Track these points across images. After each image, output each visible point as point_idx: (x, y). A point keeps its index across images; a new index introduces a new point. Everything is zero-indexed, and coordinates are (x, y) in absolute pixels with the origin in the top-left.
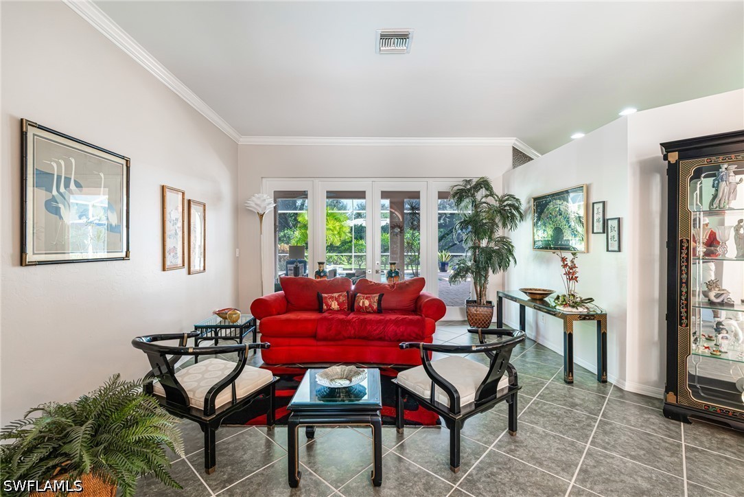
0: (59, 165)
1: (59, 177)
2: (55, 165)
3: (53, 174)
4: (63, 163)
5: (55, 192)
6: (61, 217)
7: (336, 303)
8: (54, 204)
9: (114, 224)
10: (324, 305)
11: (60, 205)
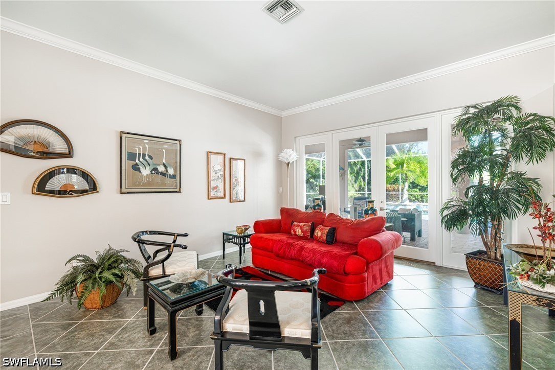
0: (139, 149)
1: (139, 154)
2: (137, 149)
3: (136, 153)
4: (141, 147)
5: (137, 161)
6: (140, 172)
7: (300, 230)
8: (137, 166)
9: (171, 174)
10: (292, 230)
11: (140, 167)
